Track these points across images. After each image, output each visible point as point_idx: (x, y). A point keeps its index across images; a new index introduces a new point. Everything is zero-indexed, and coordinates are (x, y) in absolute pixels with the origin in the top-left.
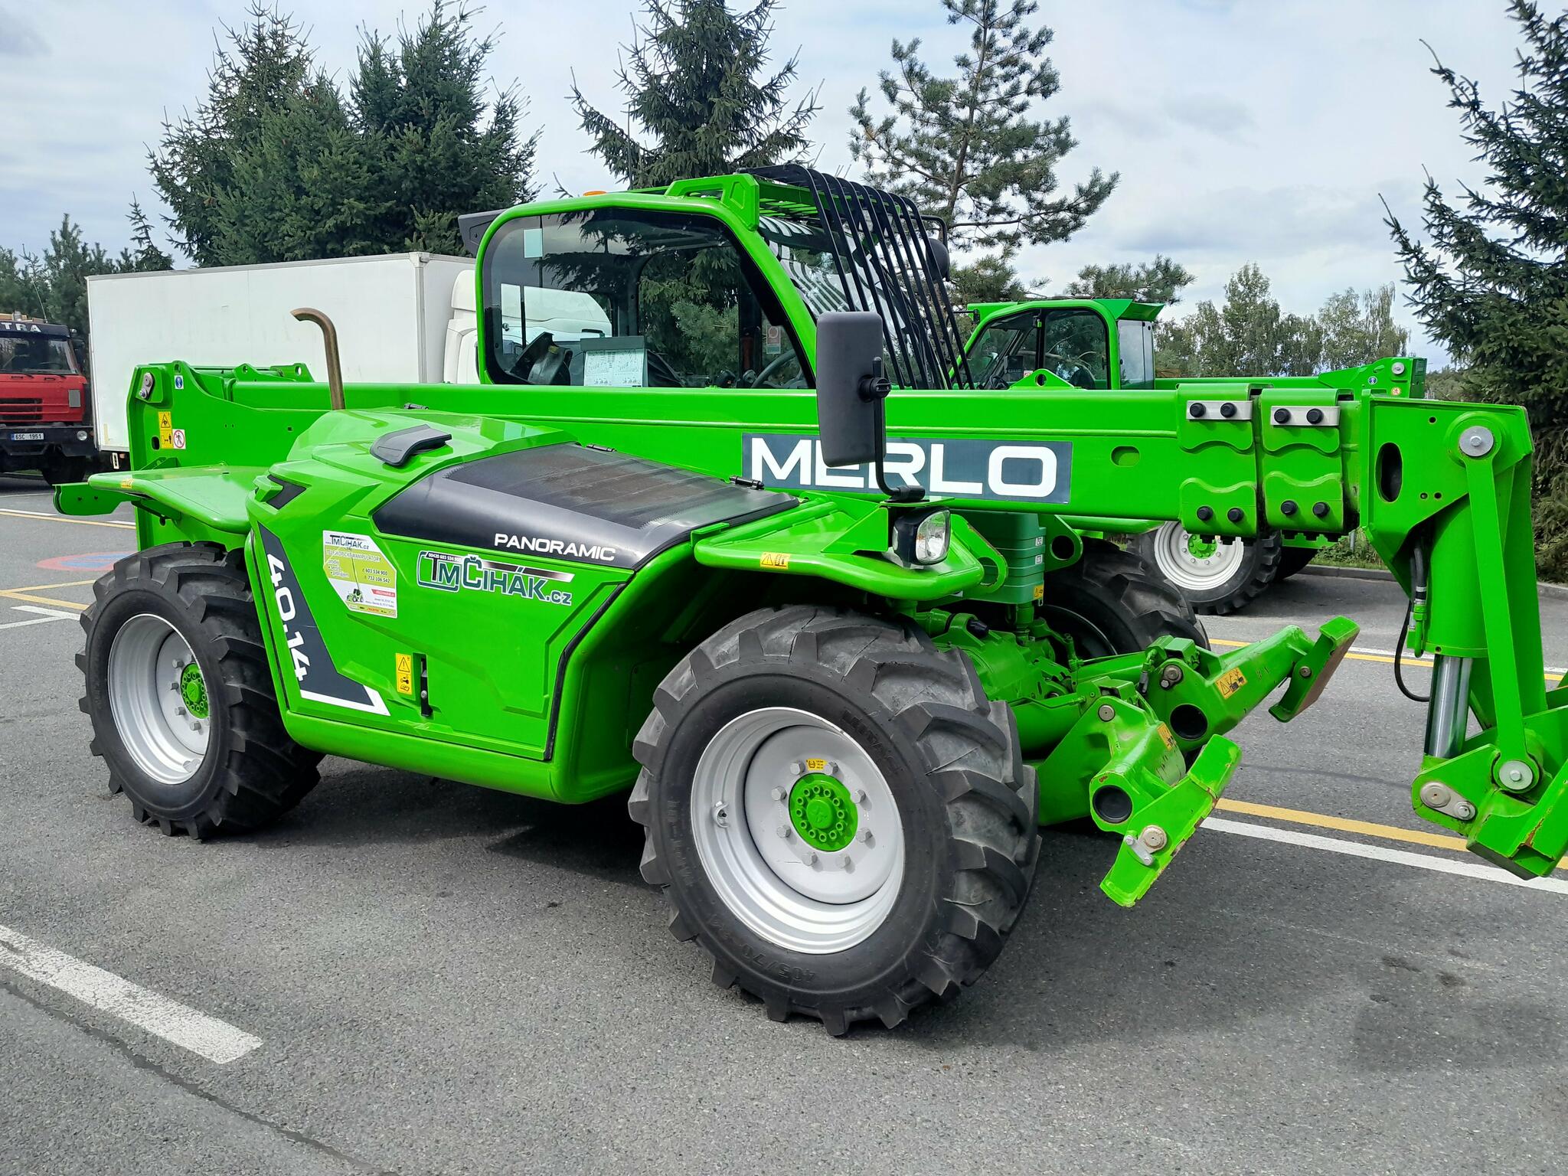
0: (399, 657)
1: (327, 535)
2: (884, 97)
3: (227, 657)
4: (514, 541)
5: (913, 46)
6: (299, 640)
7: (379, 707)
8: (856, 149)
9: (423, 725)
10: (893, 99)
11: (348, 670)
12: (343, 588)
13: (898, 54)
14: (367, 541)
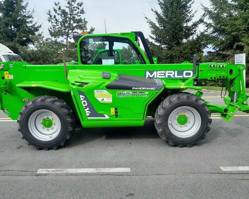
0: (112, 109)
1: (95, 91)
2: (54, 12)
3: (67, 114)
4: (136, 88)
5: (59, 3)
6: (88, 109)
7: (107, 117)
8: (49, 21)
9: (116, 119)
10: (56, 12)
11: (100, 112)
12: (99, 99)
13: (56, 5)
14: (105, 91)
